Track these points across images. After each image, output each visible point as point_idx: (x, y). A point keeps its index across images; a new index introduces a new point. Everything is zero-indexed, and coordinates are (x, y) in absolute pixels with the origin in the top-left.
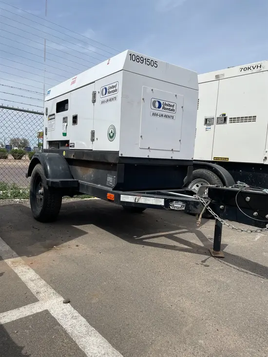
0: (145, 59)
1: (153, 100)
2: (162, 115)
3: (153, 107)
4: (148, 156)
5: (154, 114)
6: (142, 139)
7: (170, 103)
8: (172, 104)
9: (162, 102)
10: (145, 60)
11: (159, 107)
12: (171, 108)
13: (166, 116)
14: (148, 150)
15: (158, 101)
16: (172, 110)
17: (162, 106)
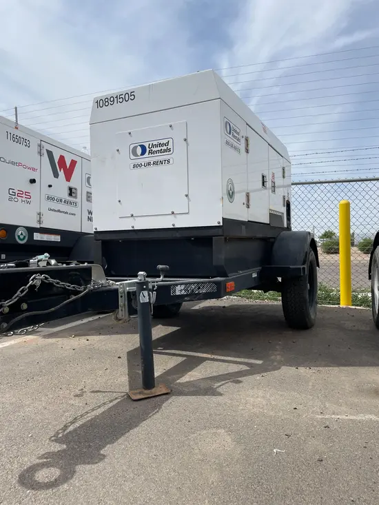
0: (117, 97)
1: (132, 146)
2: (149, 164)
3: (132, 157)
4: (133, 227)
5: (135, 166)
6: (121, 204)
7: (160, 142)
8: (165, 141)
9: (146, 145)
10: (116, 99)
11: (143, 153)
12: (164, 148)
13: (155, 163)
14: (132, 218)
15: (140, 146)
16: (165, 151)
17: (148, 150)
